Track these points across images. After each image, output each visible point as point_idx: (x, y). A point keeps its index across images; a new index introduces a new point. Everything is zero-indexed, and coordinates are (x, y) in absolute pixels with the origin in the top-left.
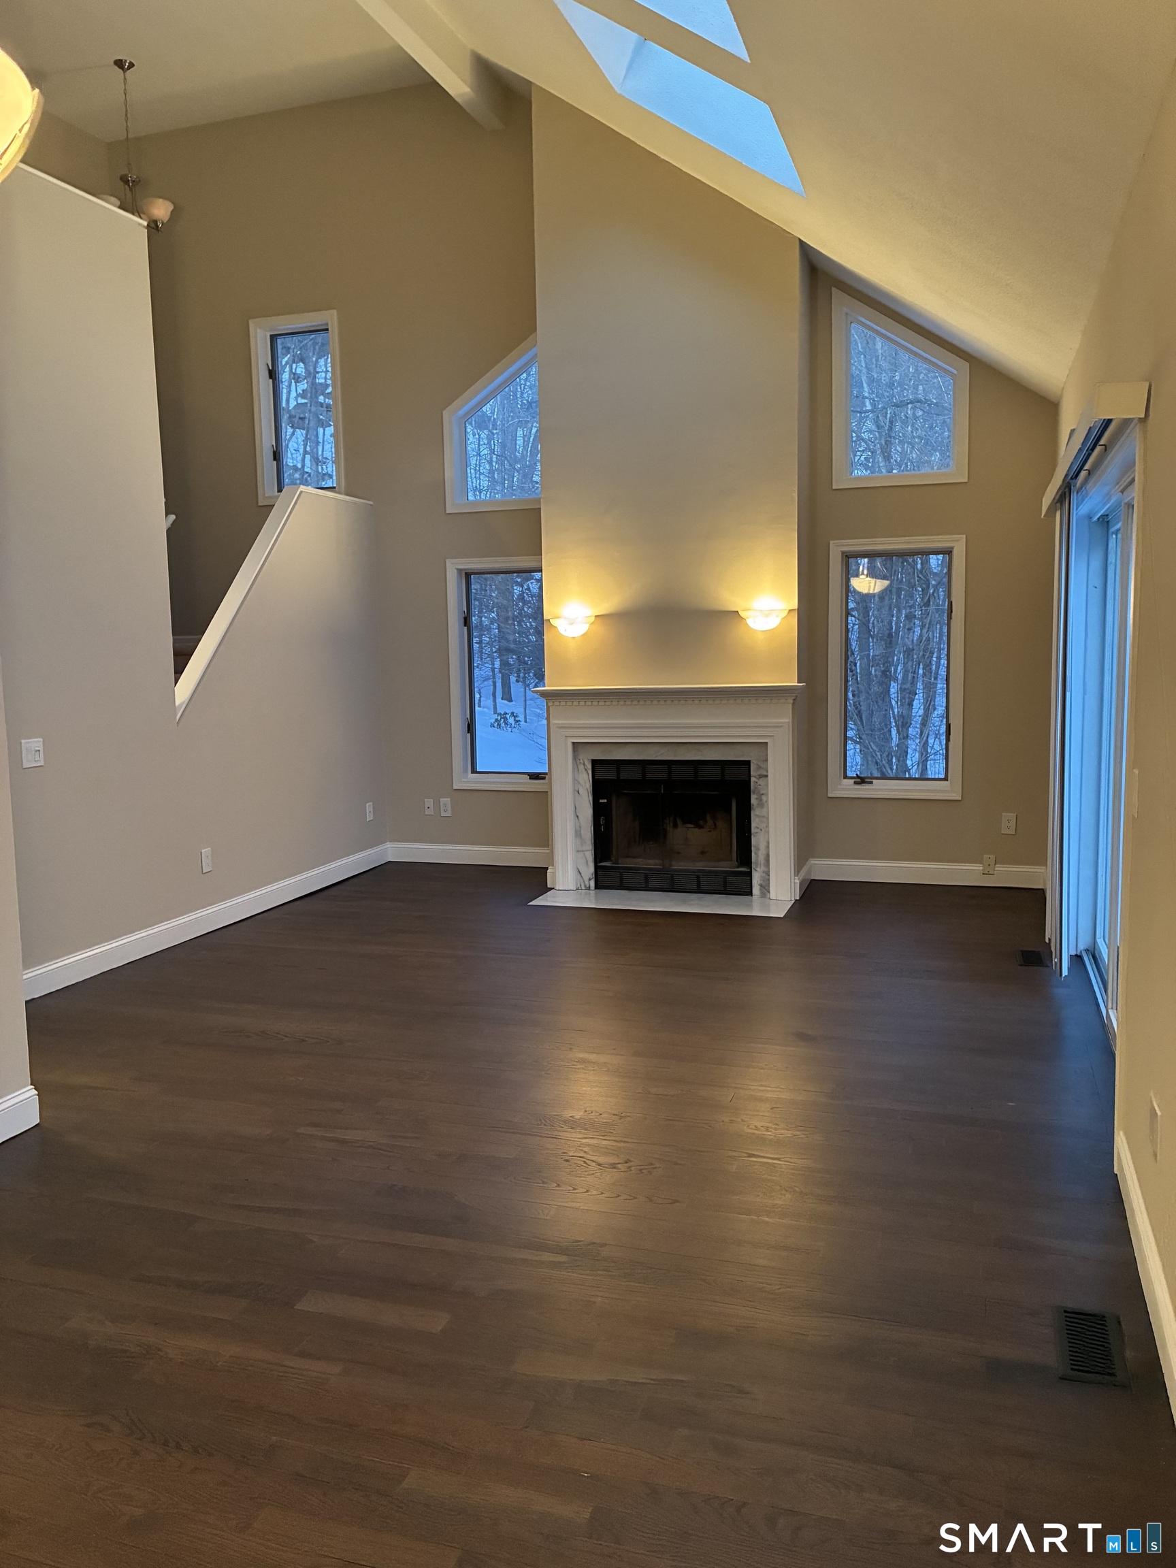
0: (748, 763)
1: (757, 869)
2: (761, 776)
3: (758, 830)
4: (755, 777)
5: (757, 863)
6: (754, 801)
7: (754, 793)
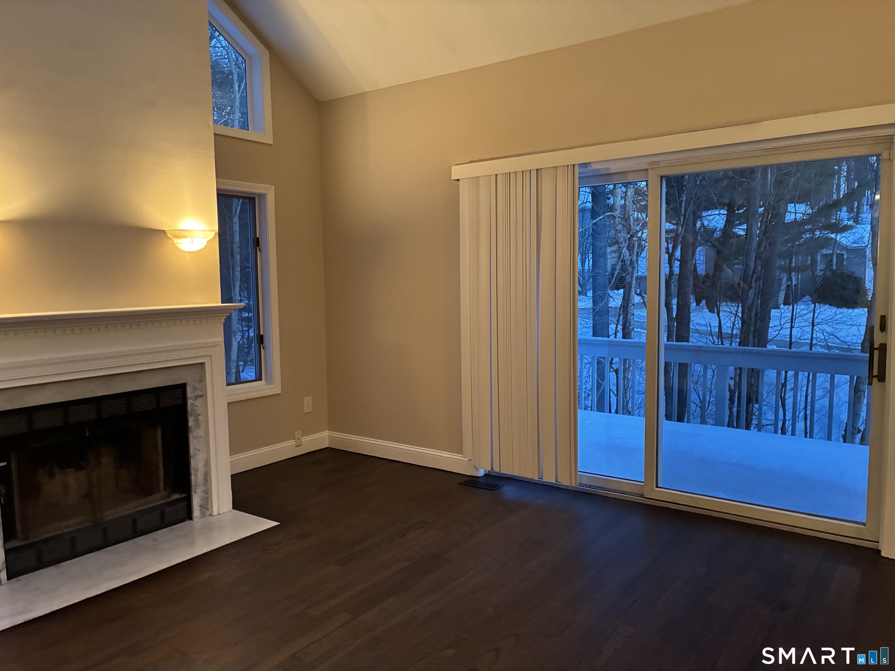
0: (183, 387)
1: (197, 491)
2: (197, 397)
3: (196, 452)
4: (192, 399)
5: (196, 484)
6: (191, 423)
7: (191, 416)
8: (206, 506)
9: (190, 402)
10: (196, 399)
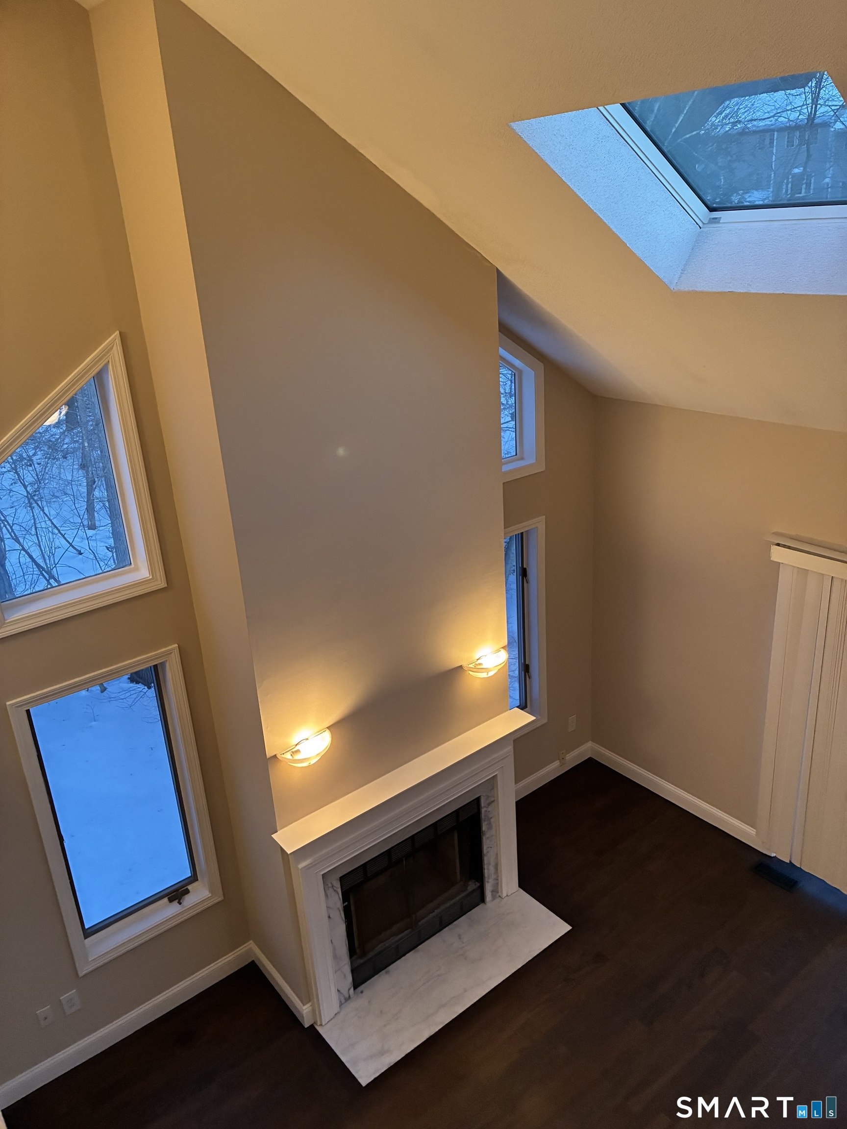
0: (477, 800)
1: (489, 880)
3: (488, 850)
4: (485, 807)
5: (488, 875)
7: (484, 821)
8: (496, 891)
9: (483, 810)
10: (489, 805)
